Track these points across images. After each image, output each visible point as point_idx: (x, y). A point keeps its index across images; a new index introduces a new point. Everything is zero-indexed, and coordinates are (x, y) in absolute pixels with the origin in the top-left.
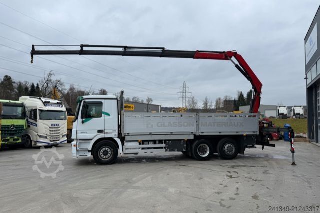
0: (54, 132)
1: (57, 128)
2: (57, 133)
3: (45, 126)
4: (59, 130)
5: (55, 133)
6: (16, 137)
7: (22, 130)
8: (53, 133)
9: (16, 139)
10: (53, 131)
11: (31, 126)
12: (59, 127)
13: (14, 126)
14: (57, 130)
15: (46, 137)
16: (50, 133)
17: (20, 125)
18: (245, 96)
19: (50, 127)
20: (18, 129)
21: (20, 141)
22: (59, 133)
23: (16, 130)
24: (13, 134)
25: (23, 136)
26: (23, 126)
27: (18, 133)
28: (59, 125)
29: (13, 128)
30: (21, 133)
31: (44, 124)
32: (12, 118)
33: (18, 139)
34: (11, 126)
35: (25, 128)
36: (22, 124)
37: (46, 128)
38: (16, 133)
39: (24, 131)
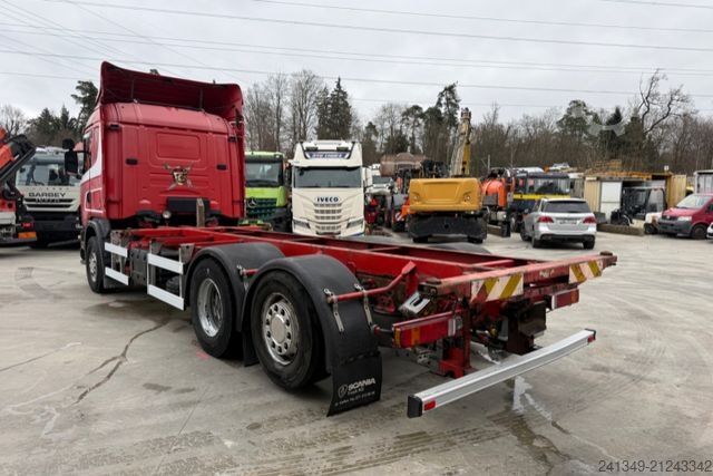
0: (325, 215)
1: (334, 205)
2: (333, 218)
3: (305, 201)
4: (339, 211)
5: (328, 218)
7: (271, 208)
8: (322, 218)
10: (322, 212)
12: (340, 205)
13: (254, 200)
14: (334, 212)
15: (308, 225)
16: (317, 217)
17: (267, 199)
19: (316, 205)
20: (264, 206)
22: (339, 217)
23: (260, 209)
24: (256, 216)
25: (275, 219)
26: (273, 201)
27: (265, 214)
28: (336, 199)
29: (252, 205)
30: (270, 214)
31: (301, 196)
35: (277, 205)
36: (271, 197)
37: (305, 205)
38: (261, 214)
39: (277, 211)
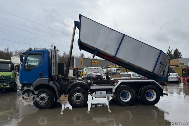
6: (5, 84)
7: (9, 79)
9: (5, 85)
11: (17, 76)
13: (3, 76)
17: (8, 76)
18: (173, 53)
20: (7, 78)
21: (9, 86)
23: (5, 79)
25: (10, 83)
26: (10, 76)
27: (7, 81)
29: (3, 78)
30: (9, 81)
32: (2, 72)
33: (8, 85)
34: (2, 77)
35: (12, 78)
36: (10, 75)
38: (5, 81)
39: (11, 80)
